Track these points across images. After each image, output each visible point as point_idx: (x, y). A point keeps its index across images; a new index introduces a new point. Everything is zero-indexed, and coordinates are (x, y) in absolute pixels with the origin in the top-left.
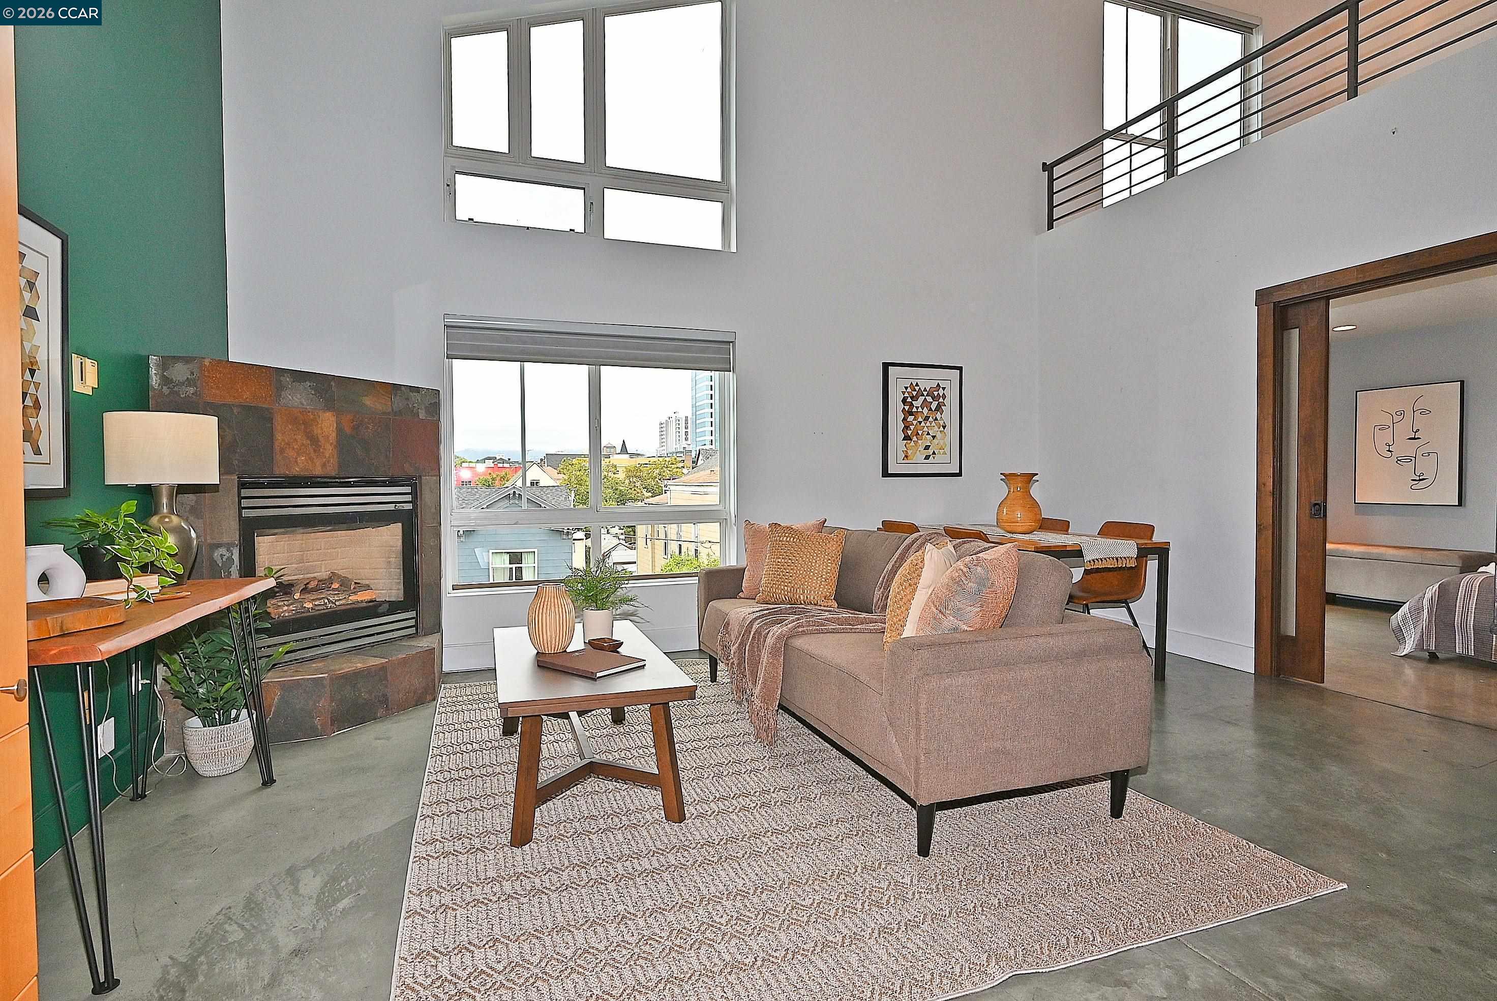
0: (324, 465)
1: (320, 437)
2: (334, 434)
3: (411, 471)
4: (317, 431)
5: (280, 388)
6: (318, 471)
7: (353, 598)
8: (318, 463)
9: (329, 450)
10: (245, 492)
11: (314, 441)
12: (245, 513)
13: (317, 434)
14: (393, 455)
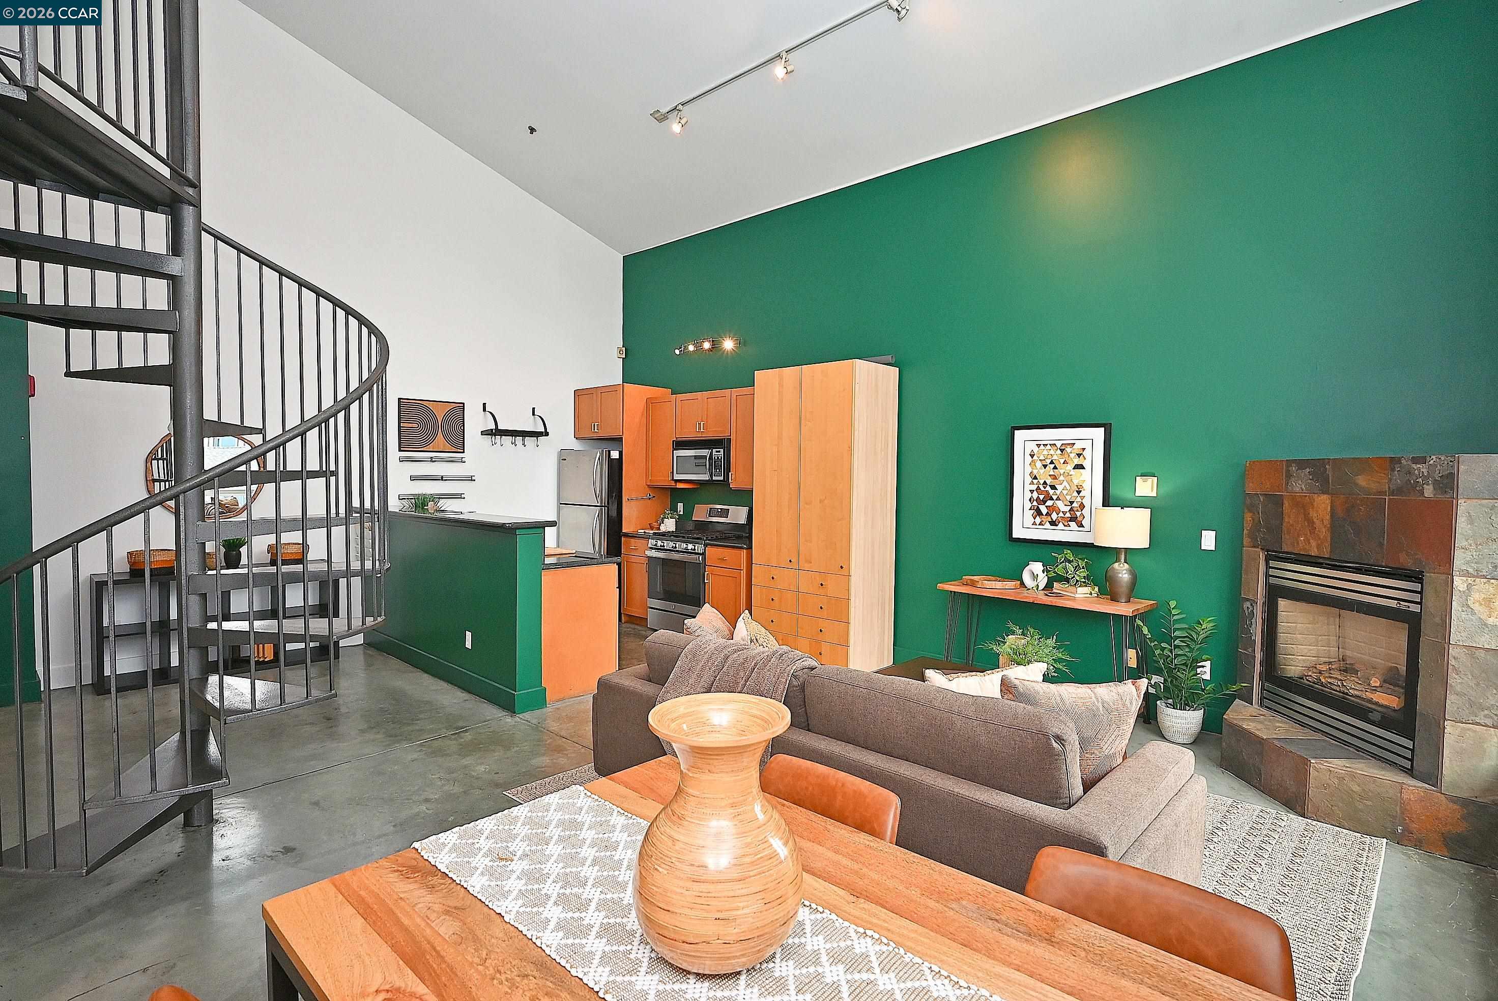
0: (1318, 547)
1: (1315, 520)
2: (1328, 517)
3: (1407, 561)
4: (1313, 514)
5: (1289, 476)
6: (1314, 552)
7: (1369, 695)
8: (1313, 543)
9: (1323, 532)
10: (1272, 564)
11: (1311, 522)
12: (1272, 580)
13: (1312, 517)
14: (1387, 542)
